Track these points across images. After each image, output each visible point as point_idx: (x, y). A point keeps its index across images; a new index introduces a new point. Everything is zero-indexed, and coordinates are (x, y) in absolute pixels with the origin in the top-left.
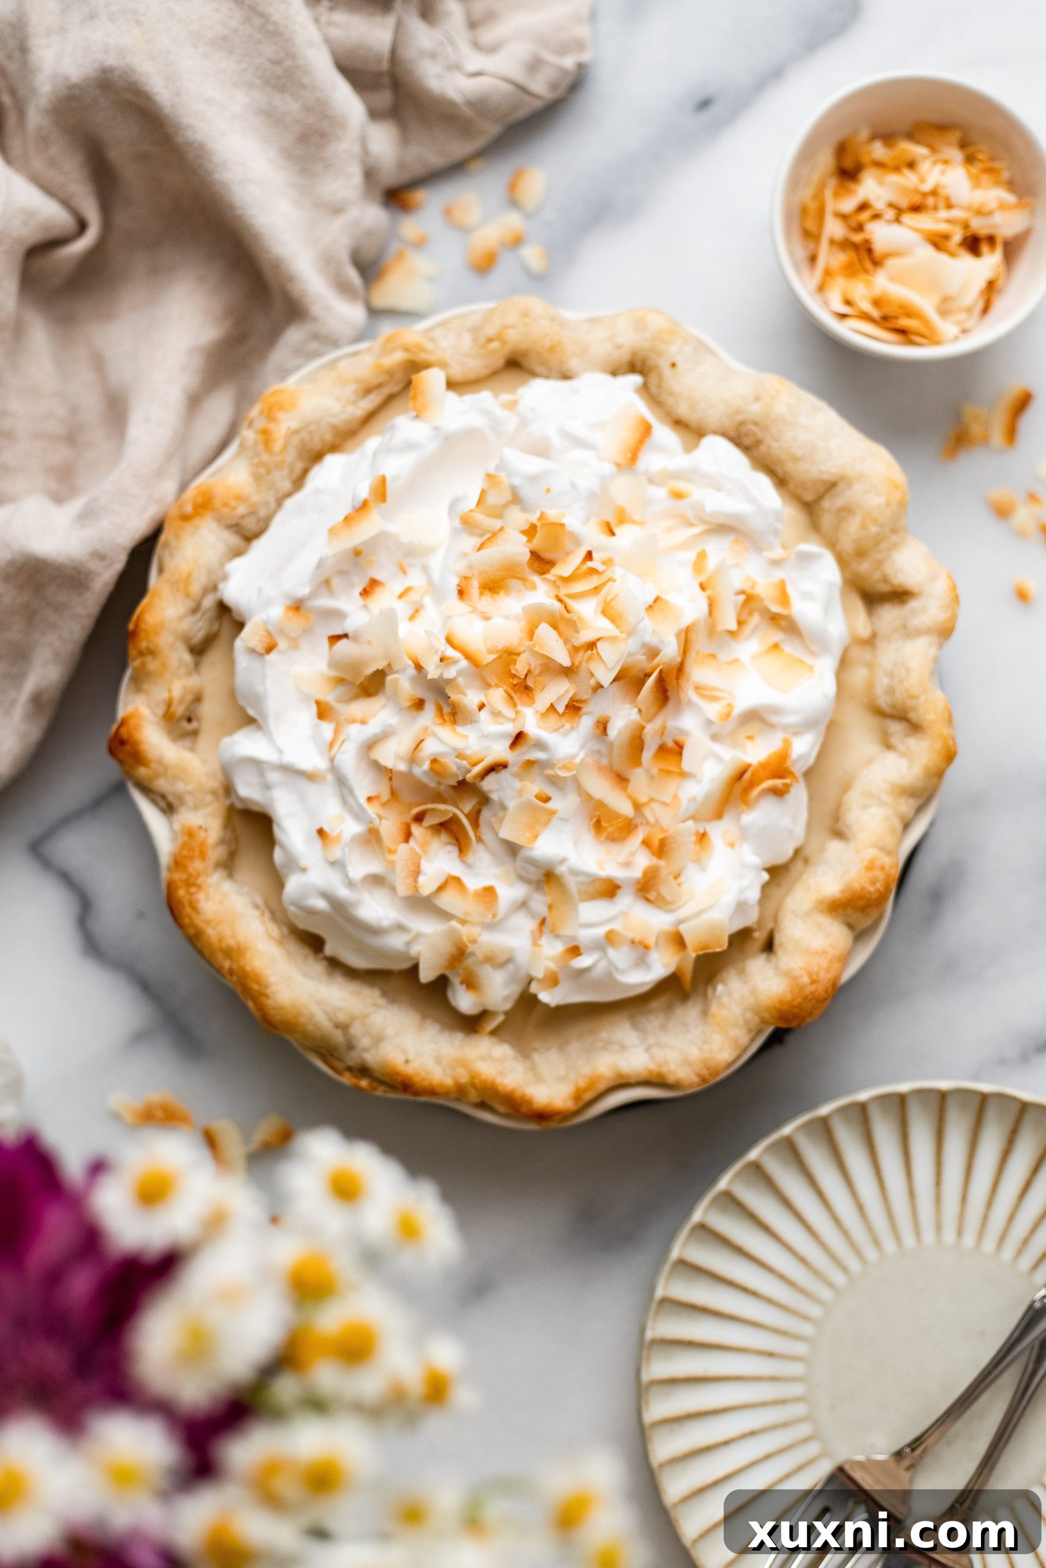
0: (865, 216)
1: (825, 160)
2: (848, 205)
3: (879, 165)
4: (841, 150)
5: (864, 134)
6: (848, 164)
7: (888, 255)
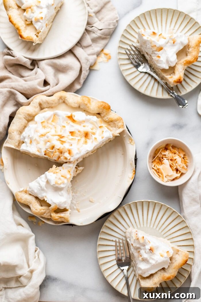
0: (164, 156)
1: (164, 145)
2: (163, 153)
3: (170, 150)
4: (167, 145)
5: (172, 145)
6: (167, 147)
7: (163, 163)
